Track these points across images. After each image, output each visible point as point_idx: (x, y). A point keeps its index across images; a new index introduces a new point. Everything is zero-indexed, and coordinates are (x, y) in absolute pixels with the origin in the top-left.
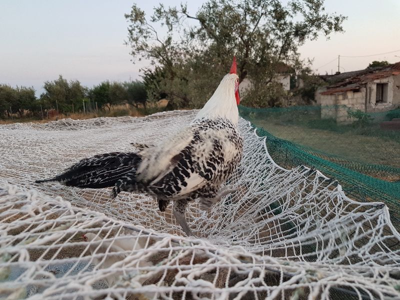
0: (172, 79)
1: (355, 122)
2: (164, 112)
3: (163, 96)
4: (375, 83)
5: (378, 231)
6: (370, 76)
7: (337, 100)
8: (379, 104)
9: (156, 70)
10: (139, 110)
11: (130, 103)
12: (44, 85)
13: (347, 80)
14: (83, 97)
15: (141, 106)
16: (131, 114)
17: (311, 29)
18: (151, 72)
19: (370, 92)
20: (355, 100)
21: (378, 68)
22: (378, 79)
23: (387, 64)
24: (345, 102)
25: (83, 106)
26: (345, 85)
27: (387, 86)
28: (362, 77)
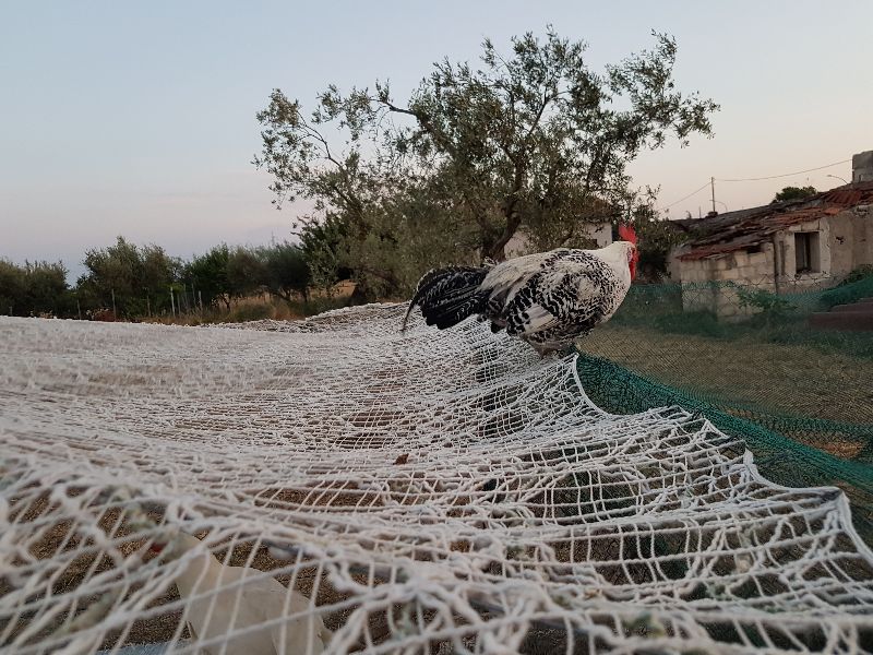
0: (362, 237)
1: (755, 315)
2: (346, 309)
3: (344, 273)
4: (790, 233)
5: (823, 542)
6: (778, 219)
7: (714, 270)
8: (804, 276)
9: (328, 219)
10: (292, 305)
11: (273, 291)
12: (85, 257)
13: (733, 227)
14: (170, 281)
15: (297, 297)
16: (275, 314)
17: (649, 125)
18: (316, 223)
19: (783, 252)
20: (752, 269)
21: (794, 201)
22: (796, 223)
23: (814, 192)
24: (732, 275)
25: (170, 301)
26: (729, 239)
27: (818, 238)
28: (763, 221)
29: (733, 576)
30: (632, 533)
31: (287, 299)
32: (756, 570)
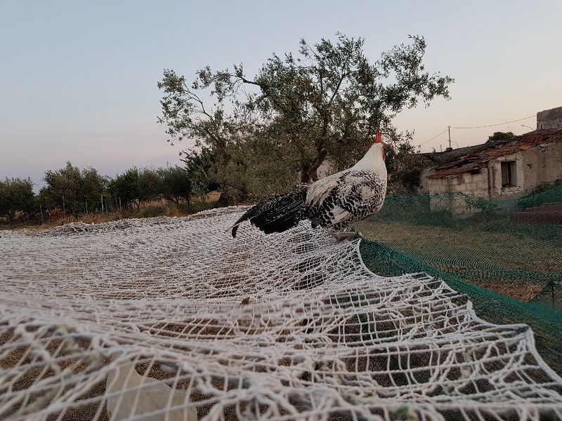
0: (225, 163)
1: (477, 213)
2: (215, 209)
3: (213, 187)
4: (498, 162)
5: (517, 358)
6: (492, 153)
7: (450, 185)
8: (507, 189)
9: (203, 152)
10: (179, 206)
11: (168, 198)
12: (45, 176)
13: (462, 158)
14: (101, 191)
15: (183, 201)
16: (168, 213)
17: (408, 93)
18: (196, 154)
19: (494, 173)
20: (474, 185)
21: (500, 141)
22: (502, 155)
23: (513, 136)
24: (462, 188)
25: (101, 204)
26: (460, 165)
27: (515, 165)
28: (481, 154)
29: (459, 381)
30: (396, 353)
31: (177, 202)
32: (474, 377)
